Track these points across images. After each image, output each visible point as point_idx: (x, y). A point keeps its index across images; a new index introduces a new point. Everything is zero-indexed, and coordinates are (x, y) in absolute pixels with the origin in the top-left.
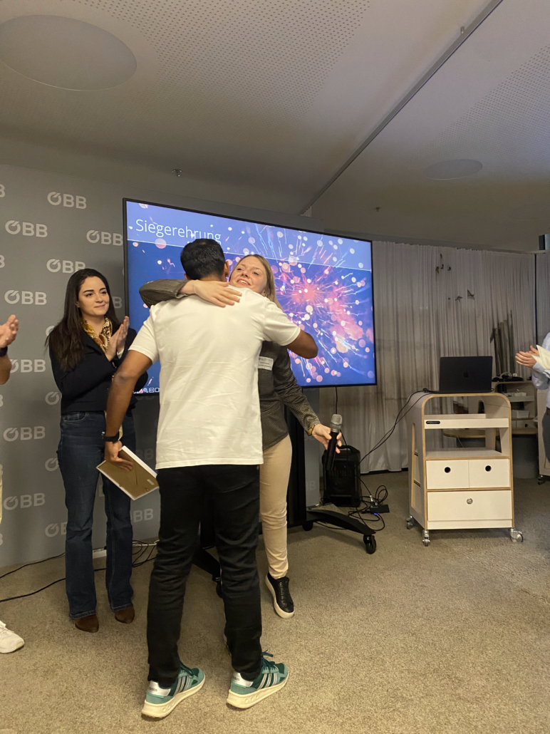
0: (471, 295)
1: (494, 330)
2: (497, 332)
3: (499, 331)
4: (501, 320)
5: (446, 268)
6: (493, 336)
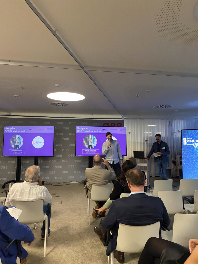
0: (180, 132)
5: (171, 125)
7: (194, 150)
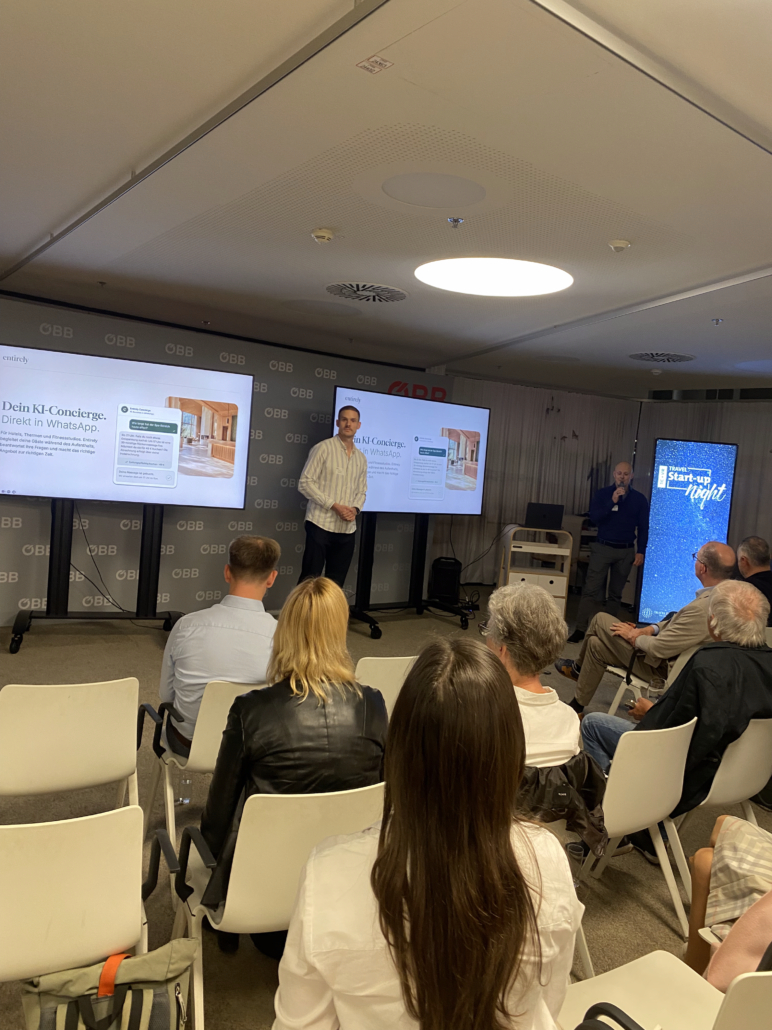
0: (575, 436)
1: (592, 469)
2: (595, 471)
3: (597, 470)
4: (600, 461)
5: (555, 410)
6: (591, 475)
7: (687, 506)
